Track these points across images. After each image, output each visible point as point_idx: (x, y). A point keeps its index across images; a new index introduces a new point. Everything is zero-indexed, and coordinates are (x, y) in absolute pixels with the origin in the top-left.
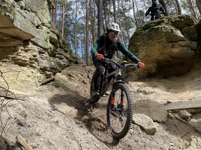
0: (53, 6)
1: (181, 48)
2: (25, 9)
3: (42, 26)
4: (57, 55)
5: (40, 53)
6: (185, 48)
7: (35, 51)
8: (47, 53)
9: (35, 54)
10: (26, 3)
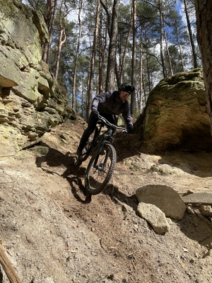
0: (46, 40)
2: (7, 45)
3: (28, 68)
4: (46, 108)
5: (24, 106)
7: (17, 104)
8: (33, 106)
9: (16, 108)
10: (10, 36)
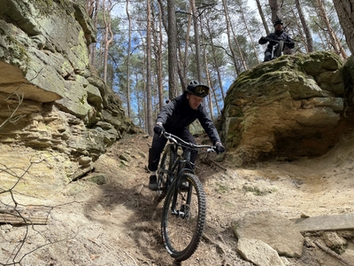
0: (93, 39)
1: (317, 109)
2: (46, 48)
3: (74, 75)
4: (99, 123)
5: (71, 123)
6: (324, 110)
7: (63, 122)
8: (82, 123)
10: (48, 37)
